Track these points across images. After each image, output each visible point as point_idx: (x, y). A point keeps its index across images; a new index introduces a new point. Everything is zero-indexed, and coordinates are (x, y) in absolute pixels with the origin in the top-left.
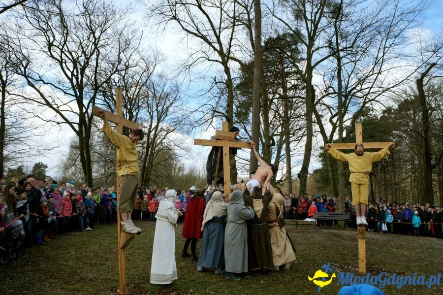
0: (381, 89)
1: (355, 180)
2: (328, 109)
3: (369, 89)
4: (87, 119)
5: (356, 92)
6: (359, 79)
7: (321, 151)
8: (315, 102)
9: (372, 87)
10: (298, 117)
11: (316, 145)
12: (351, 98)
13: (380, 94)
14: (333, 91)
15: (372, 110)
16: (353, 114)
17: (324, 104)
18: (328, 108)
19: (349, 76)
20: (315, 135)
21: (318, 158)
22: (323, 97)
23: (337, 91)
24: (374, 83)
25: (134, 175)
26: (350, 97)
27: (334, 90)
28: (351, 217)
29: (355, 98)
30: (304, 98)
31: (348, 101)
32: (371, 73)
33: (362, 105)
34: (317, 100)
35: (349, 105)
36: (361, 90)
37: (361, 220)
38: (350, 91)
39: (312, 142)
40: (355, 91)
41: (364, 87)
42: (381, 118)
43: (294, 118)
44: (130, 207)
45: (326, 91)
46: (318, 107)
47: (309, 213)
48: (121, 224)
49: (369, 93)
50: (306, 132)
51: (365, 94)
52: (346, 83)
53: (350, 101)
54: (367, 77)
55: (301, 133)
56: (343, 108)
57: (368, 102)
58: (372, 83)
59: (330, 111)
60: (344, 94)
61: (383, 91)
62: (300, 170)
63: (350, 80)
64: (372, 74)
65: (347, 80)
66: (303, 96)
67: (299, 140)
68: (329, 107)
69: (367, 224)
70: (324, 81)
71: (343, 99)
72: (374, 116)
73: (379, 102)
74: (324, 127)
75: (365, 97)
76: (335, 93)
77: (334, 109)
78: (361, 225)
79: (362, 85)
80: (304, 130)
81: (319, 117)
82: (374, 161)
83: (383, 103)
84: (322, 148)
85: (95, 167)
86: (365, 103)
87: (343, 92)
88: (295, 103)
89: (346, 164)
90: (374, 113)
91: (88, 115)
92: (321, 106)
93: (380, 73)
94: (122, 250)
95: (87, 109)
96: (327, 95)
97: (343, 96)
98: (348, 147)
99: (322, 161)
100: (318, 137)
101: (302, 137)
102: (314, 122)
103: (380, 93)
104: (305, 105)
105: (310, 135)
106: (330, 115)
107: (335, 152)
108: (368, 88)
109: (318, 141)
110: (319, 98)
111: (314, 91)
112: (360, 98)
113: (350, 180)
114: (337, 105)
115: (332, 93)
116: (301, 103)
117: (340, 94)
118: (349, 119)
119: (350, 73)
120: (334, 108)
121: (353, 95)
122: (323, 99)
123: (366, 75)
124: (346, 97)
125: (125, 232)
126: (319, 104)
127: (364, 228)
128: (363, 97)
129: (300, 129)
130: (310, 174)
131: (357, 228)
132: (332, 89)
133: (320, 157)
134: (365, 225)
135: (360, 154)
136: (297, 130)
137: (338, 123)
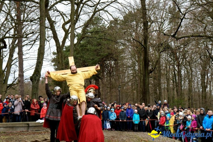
2: (61, 16)
7: (54, 56)
8: (49, 8)
12: (83, 7)
13: (109, 5)
16: (84, 22)
17: (58, 11)
18: (61, 15)
20: (48, 40)
21: (50, 62)
22: (57, 3)
26: (82, 5)
30: (37, 3)
31: (80, 9)
34: (50, 6)
39: (45, 47)
42: (109, 27)
46: (51, 13)
49: (98, 3)
50: (39, 36)
51: (95, 4)
56: (75, 15)
57: (98, 11)
59: (63, 17)
62: (33, 73)
67: (32, 44)
68: (62, 14)
71: (76, 7)
72: (103, 25)
73: (107, 11)
74: (57, 32)
75: (95, 6)
77: (67, 17)
80: (37, 35)
81: (52, 23)
83: (111, 13)
84: (54, 54)
86: (95, 12)
88: (28, 6)
90: (103, 22)
92: (54, 11)
96: (60, 2)
97: (75, 3)
99: (54, 65)
101: (35, 41)
102: (48, 28)
104: (38, 10)
105: (43, 39)
106: (62, 22)
110: (52, 4)
112: (91, 7)
114: (70, 12)
115: (65, 0)
116: (35, 8)
118: (80, 27)
120: (67, 15)
121: (84, 4)
122: (56, 5)
124: (78, 5)
126: (52, 10)
133: (52, 62)
137: (70, 30)
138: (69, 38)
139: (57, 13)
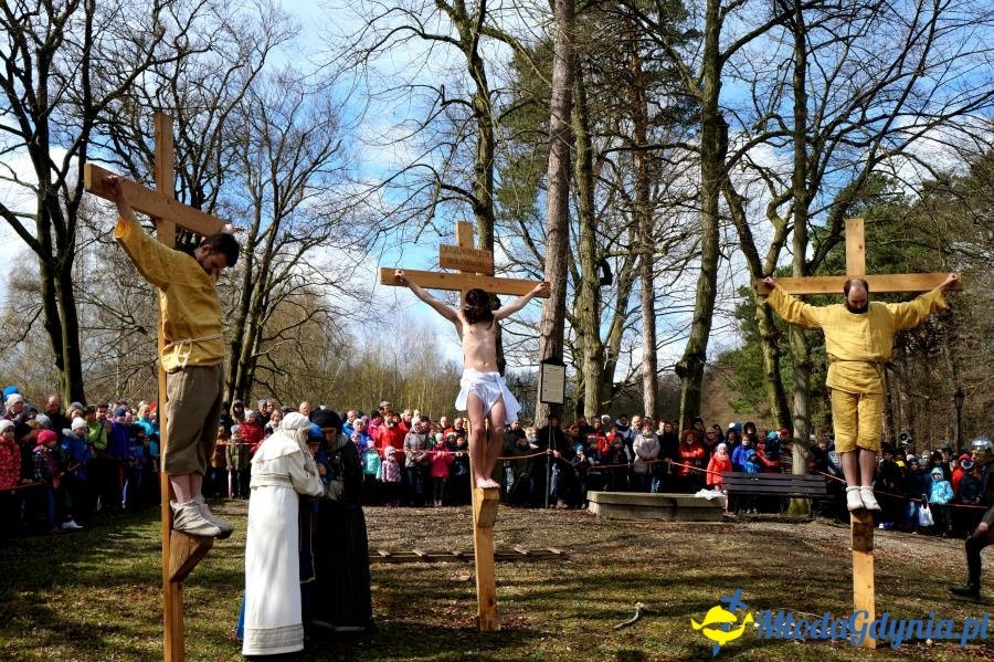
0: (921, 121)
1: (844, 382)
2: (763, 181)
3: (886, 120)
4: (63, 206)
5: (848, 130)
6: (857, 92)
7: (741, 301)
8: (728, 160)
9: (896, 113)
10: (678, 203)
11: (729, 284)
12: (832, 147)
13: (920, 135)
14: (778, 128)
15: (891, 182)
16: (836, 193)
17: (754, 166)
18: (765, 176)
19: (829, 84)
20: (725, 252)
21: (732, 319)
22: (751, 144)
23: (791, 128)
24: (901, 102)
25: (211, 368)
26: (828, 143)
27: (781, 124)
28: (828, 487)
29: (843, 145)
30: (695, 149)
31: (823, 155)
32: (894, 73)
33: (862, 166)
34: (732, 154)
35: (827, 169)
36: (863, 122)
37: (860, 496)
38: (830, 129)
39: (718, 273)
40: (845, 126)
41: (870, 114)
42: (919, 204)
43: (665, 205)
44: (200, 459)
45: (759, 128)
46: (735, 174)
47: (708, 476)
48: (171, 510)
49: (884, 133)
50: (700, 246)
51: (873, 134)
52: (820, 103)
53: (828, 155)
54: (883, 84)
55: (684, 247)
56: (808, 176)
57: (883, 157)
58: (895, 104)
59: (771, 185)
60: (812, 135)
61: (929, 127)
62: (682, 352)
63: (831, 93)
64: (899, 76)
65: (822, 93)
66: (692, 143)
67: (680, 268)
68: (766, 174)
69: (877, 507)
70: (755, 100)
71: (810, 150)
72: (897, 199)
73: (913, 156)
74: (752, 230)
75: (873, 143)
76: (784, 132)
77: (779, 180)
78: (861, 512)
79: (864, 111)
80: (694, 239)
81: (738, 203)
82: (901, 326)
83: (926, 161)
84: (743, 291)
85: (89, 344)
86: (873, 161)
87: (808, 131)
88: (669, 161)
89: (816, 337)
90: (899, 190)
91: (66, 195)
92: (744, 170)
93: (921, 70)
94: (175, 584)
95: (62, 175)
96: (762, 140)
97: (808, 140)
98: (824, 288)
99: (743, 328)
100: (734, 259)
101: (688, 259)
102: (724, 218)
103: (917, 130)
104: (697, 168)
105: (713, 256)
106: (768, 197)
107: (787, 301)
108: (884, 116)
109: (735, 271)
110: (739, 147)
111: (725, 128)
112: (859, 145)
113: (829, 383)
114: (792, 167)
115: (777, 134)
116: (687, 163)
117: (800, 136)
118: (826, 208)
119: (829, 75)
120: (781, 177)
121: (837, 139)
122: (751, 151)
123: (880, 77)
124: (817, 143)
125: (182, 531)
126: (739, 166)
127: (870, 519)
128: (868, 144)
129: (683, 237)
130: (709, 365)
131: (848, 521)
132: (777, 122)
133: (739, 317)
134: (873, 511)
135: (859, 307)
136: (675, 239)
137: (792, 220)
138: (791, 246)
139: (751, 174)
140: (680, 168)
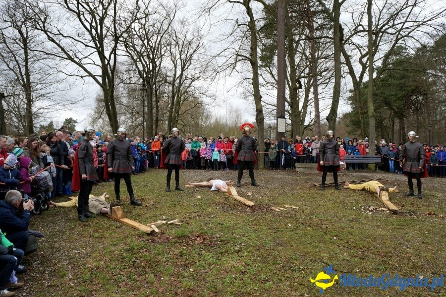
2: (357, 49)
3: (402, 24)
4: (110, 72)
5: (388, 28)
6: (391, 14)
7: (351, 94)
8: (343, 42)
9: (406, 22)
11: (345, 88)
12: (382, 36)
13: (415, 29)
14: (362, 29)
16: (384, 53)
17: (353, 44)
18: (358, 48)
19: (381, 12)
20: (344, 76)
21: (347, 101)
22: (352, 35)
23: (367, 28)
24: (408, 17)
26: (381, 34)
27: (364, 28)
28: (382, 160)
29: (386, 34)
30: (331, 38)
31: (379, 39)
32: (405, 6)
33: (393, 42)
34: (345, 39)
36: (393, 25)
38: (381, 28)
39: (341, 84)
41: (396, 22)
42: (415, 56)
45: (355, 29)
46: (346, 47)
49: (402, 29)
50: (334, 73)
51: (398, 30)
52: (377, 20)
53: (381, 38)
54: (401, 11)
56: (373, 46)
57: (401, 38)
58: (406, 18)
59: (360, 50)
60: (375, 32)
61: (418, 26)
62: (329, 113)
63: (381, 16)
64: (407, 7)
65: (378, 16)
66: (331, 36)
67: (326, 82)
70: (353, 19)
71: (374, 37)
72: (407, 55)
73: (413, 37)
74: (353, 67)
75: (397, 33)
76: (364, 30)
79: (394, 21)
80: (332, 72)
81: (348, 58)
83: (417, 38)
84: (351, 91)
85: (122, 119)
86: (397, 40)
87: (373, 30)
88: (323, 43)
90: (408, 51)
91: (110, 67)
92: (349, 45)
93: (415, 5)
95: (109, 61)
96: (356, 34)
97: (373, 33)
99: (351, 104)
101: (330, 79)
102: (343, 63)
103: (414, 27)
104: (333, 46)
105: (338, 76)
106: (359, 55)
109: (347, 83)
110: (347, 37)
111: (341, 30)
112: (392, 34)
114: (367, 44)
115: (361, 32)
116: (329, 44)
117: (370, 32)
118: (380, 58)
119: (381, 9)
120: (364, 47)
121: (384, 32)
122: (352, 38)
123: (399, 9)
124: (377, 34)
126: (347, 44)
128: (395, 33)
130: (339, 118)
133: (349, 100)
137: (368, 63)
138: (367, 73)
139: (353, 47)
140: (327, 46)
